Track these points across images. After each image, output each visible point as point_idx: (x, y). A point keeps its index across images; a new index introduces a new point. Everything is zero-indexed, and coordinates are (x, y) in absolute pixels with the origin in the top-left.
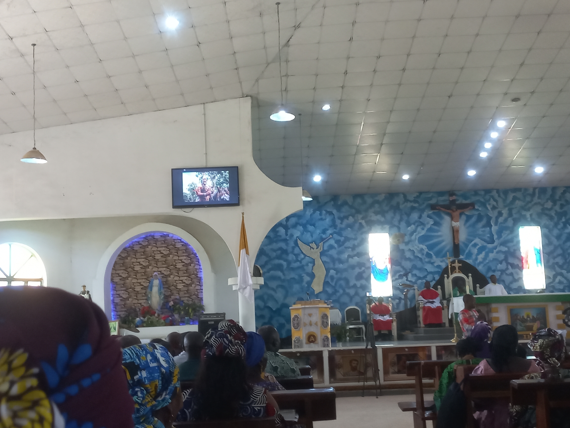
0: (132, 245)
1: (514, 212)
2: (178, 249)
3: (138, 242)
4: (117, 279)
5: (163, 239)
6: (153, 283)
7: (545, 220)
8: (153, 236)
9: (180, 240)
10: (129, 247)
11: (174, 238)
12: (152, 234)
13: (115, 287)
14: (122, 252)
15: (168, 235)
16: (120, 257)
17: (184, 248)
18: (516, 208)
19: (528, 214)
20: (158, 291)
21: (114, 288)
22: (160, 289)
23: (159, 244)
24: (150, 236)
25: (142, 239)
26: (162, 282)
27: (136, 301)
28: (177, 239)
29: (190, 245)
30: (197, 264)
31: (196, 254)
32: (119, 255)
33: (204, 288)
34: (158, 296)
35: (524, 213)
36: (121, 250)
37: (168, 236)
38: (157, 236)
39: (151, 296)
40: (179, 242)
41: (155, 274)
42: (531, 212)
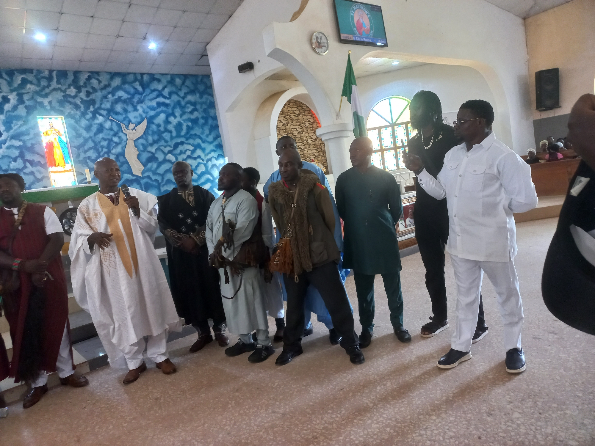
1: (25, 97)
7: (68, 109)
18: (28, 93)
19: (46, 102)
35: (40, 99)
42: (50, 98)
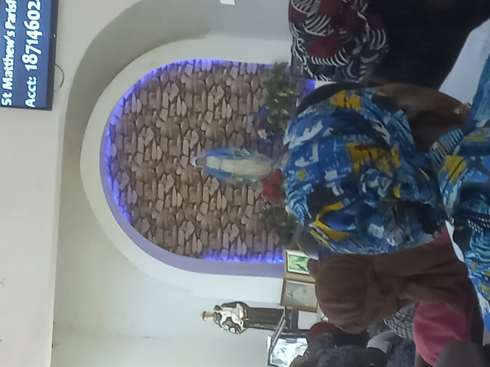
0: (126, 207)
2: (146, 108)
3: (121, 192)
4: (197, 246)
5: (119, 138)
6: (214, 170)
8: (111, 160)
9: (125, 101)
10: (130, 214)
11: (120, 116)
12: (106, 160)
13: (214, 250)
14: (140, 231)
15: (112, 128)
16: (150, 236)
17: (144, 94)
20: (233, 159)
21: (215, 253)
22: (229, 156)
23: (129, 149)
24: (110, 167)
25: (116, 183)
26: (213, 149)
27: (250, 209)
28: (122, 108)
29: (139, 81)
30: (183, 69)
31: (160, 69)
32: (146, 236)
33: (236, 60)
34: (244, 160)
36: (134, 231)
37: (115, 126)
38: (113, 150)
39: (241, 176)
40: (130, 105)
41: (194, 164)
